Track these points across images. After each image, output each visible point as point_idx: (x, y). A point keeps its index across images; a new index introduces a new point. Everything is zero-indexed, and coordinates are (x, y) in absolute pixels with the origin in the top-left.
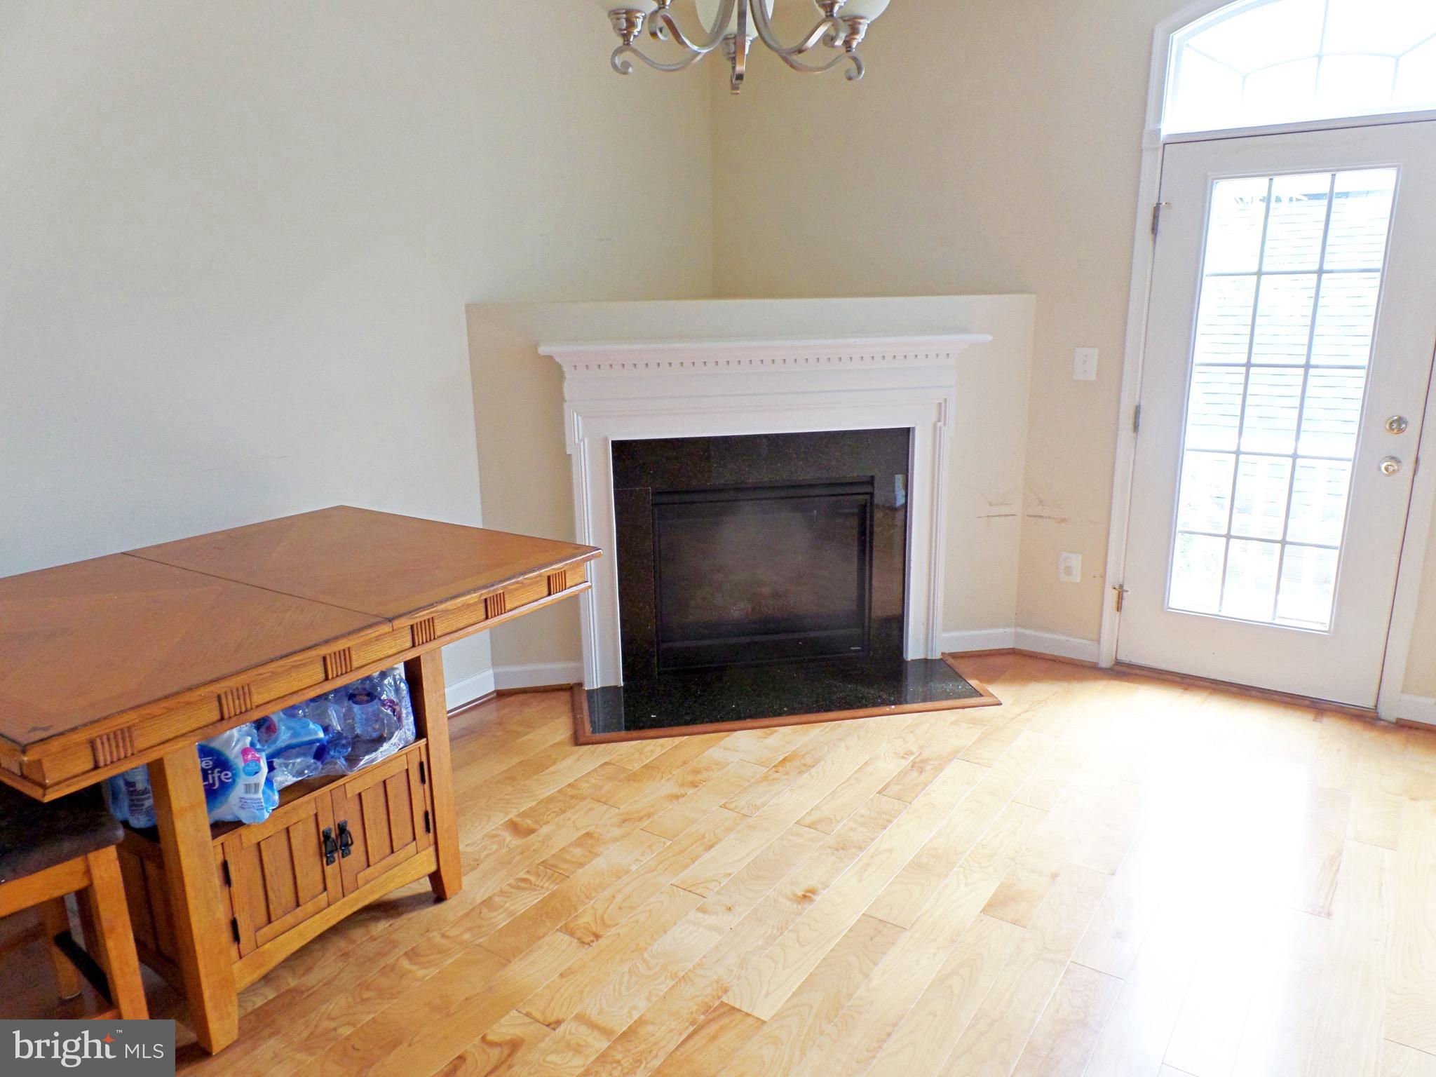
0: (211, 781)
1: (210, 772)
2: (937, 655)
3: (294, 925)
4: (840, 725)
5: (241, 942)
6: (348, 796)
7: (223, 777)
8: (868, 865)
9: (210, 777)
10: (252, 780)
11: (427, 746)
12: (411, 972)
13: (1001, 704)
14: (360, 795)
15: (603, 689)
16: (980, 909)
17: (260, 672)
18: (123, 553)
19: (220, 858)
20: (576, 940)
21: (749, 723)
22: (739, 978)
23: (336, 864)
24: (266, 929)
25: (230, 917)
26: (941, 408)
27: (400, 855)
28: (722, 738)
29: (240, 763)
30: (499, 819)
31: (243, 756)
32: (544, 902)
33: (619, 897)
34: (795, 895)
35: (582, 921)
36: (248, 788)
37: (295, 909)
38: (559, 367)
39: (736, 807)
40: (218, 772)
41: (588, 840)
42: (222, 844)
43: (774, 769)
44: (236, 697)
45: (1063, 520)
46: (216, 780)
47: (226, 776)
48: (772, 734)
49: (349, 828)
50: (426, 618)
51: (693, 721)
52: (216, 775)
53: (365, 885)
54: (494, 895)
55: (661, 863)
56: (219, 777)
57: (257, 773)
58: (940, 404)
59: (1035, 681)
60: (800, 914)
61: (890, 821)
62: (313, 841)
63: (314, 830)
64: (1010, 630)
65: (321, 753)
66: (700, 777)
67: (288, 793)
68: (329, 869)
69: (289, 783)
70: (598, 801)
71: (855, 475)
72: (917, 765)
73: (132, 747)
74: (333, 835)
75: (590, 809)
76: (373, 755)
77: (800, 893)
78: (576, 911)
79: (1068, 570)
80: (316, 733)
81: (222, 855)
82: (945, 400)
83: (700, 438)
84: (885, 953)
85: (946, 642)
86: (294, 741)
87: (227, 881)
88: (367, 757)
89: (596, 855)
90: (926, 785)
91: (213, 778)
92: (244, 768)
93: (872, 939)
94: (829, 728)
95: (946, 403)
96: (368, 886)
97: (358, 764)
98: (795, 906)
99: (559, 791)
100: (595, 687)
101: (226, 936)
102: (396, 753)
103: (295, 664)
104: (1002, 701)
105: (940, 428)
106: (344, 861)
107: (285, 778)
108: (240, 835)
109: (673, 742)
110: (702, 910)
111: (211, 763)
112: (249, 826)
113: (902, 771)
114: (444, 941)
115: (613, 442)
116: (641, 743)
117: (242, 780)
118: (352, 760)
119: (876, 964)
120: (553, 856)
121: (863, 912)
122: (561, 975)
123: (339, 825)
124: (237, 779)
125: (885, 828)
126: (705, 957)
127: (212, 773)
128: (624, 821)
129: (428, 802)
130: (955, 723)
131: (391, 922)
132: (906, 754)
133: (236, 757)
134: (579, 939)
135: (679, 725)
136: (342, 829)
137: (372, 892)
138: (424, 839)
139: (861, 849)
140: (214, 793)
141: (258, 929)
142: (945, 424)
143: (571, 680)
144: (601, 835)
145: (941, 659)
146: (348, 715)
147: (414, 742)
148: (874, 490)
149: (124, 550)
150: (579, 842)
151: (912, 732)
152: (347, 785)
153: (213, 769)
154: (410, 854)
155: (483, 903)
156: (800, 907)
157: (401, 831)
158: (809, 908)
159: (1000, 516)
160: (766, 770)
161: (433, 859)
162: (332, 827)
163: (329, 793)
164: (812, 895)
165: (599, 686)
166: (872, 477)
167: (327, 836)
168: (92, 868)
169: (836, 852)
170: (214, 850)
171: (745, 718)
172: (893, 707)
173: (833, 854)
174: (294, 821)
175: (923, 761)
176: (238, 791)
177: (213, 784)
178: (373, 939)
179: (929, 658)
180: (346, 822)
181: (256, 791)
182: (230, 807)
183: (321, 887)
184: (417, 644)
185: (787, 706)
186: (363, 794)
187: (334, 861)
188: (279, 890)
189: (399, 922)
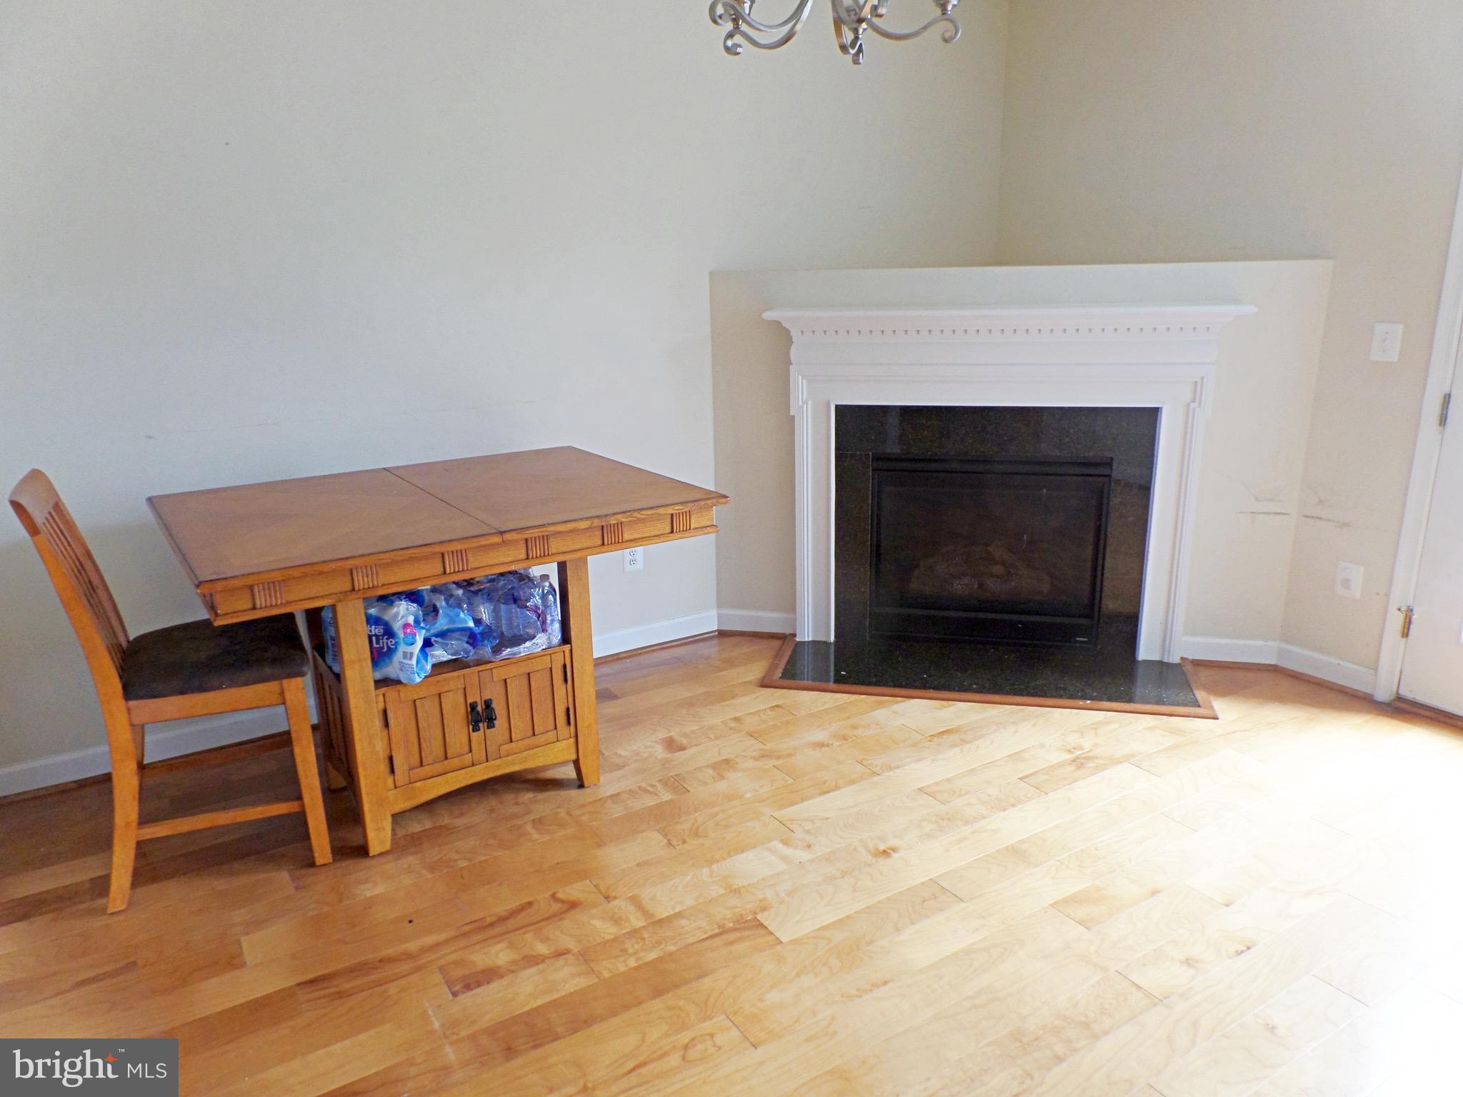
0: (381, 645)
1: (381, 638)
2: (1175, 659)
3: (442, 773)
4: (1023, 710)
5: (396, 774)
6: (495, 679)
7: (389, 644)
8: (964, 839)
9: (381, 641)
10: (409, 649)
11: (571, 650)
12: (529, 834)
13: (1218, 719)
14: (505, 680)
15: (813, 642)
16: (1052, 902)
17: (381, 558)
18: (384, 469)
19: (381, 706)
20: (666, 841)
21: (931, 693)
22: (782, 902)
23: (481, 733)
24: (418, 770)
25: (387, 753)
26: (1197, 386)
27: (541, 739)
28: (897, 702)
29: (401, 634)
30: (662, 734)
31: (404, 629)
32: (659, 806)
33: (721, 816)
34: (877, 849)
35: (679, 827)
36: (405, 655)
37: (443, 760)
38: (788, 332)
39: (870, 765)
40: (387, 639)
41: (724, 766)
42: (384, 694)
43: (929, 738)
44: (365, 575)
45: (1345, 525)
46: (385, 645)
47: (391, 642)
48: (949, 706)
49: (494, 705)
50: (536, 535)
51: (878, 684)
52: (385, 641)
53: (507, 756)
54: (623, 792)
55: (774, 796)
56: (387, 643)
57: (412, 644)
58: (1196, 382)
59: (1280, 702)
60: (870, 865)
61: (1013, 805)
62: (462, 710)
63: (462, 700)
64: (1273, 644)
65: (473, 639)
66: (855, 732)
67: (439, 667)
68: (474, 735)
69: (445, 659)
70: (752, 736)
71: (1091, 455)
72: (1078, 760)
73: (281, 598)
74: (479, 709)
75: (740, 741)
76: (515, 649)
77: (882, 847)
78: (680, 818)
79: (1346, 583)
80: (466, 622)
81: (383, 704)
82: (1203, 378)
83: (924, 407)
84: (928, 917)
85: (1185, 647)
86: (451, 626)
87: (386, 724)
88: (509, 650)
89: (722, 777)
90: (1075, 781)
91: (383, 642)
92: (404, 638)
93: (924, 901)
94: (1008, 712)
95: (1202, 383)
96: (510, 758)
97: (501, 654)
98: (870, 857)
99: (723, 722)
100: (806, 640)
101: (384, 767)
102: (538, 652)
103: (413, 555)
104: (1220, 716)
105: (1194, 410)
106: (488, 731)
107: (440, 654)
108: (399, 691)
109: (849, 698)
110: (785, 842)
111: (382, 631)
112: (405, 685)
113: (1059, 763)
114: (567, 818)
115: (837, 407)
116: (819, 694)
117: (402, 648)
118: (497, 650)
119: (912, 923)
120: (688, 772)
121: (931, 877)
122: (638, 865)
123: (485, 701)
124: (398, 646)
125: (1004, 810)
126: (763, 879)
127: (383, 639)
128: (763, 756)
129: (571, 699)
130: (1151, 728)
131: (535, 795)
132: (1074, 748)
133: (399, 629)
134: (669, 840)
135: (863, 684)
136: (488, 704)
137: (513, 764)
138: (564, 730)
139: (967, 823)
140: (379, 655)
141: (411, 769)
142: (1200, 406)
143: (787, 631)
144: (737, 763)
145: (1179, 664)
146: (496, 611)
147: (560, 645)
148: (1111, 472)
149: (384, 467)
150: (715, 766)
151: (1096, 729)
152: (494, 670)
153: (383, 636)
154: (551, 740)
155: (611, 796)
156: (874, 860)
157: (544, 720)
158: (884, 863)
159: (1269, 513)
160: (920, 737)
161: (573, 750)
162: (479, 701)
163: (477, 674)
164: (892, 853)
165: (810, 639)
166: (1112, 459)
167: (473, 707)
168: (285, 691)
169: (941, 821)
170: (376, 698)
171: (929, 688)
172: (1089, 702)
173: (937, 822)
174: (446, 689)
175: (1088, 758)
176: (398, 656)
177: (383, 648)
178: (517, 804)
179: (1165, 661)
180: (491, 700)
181: (411, 659)
182: (391, 669)
183: (467, 749)
184: (530, 557)
185: (976, 684)
186: (508, 680)
187: (479, 730)
188: (430, 742)
189: (541, 796)
